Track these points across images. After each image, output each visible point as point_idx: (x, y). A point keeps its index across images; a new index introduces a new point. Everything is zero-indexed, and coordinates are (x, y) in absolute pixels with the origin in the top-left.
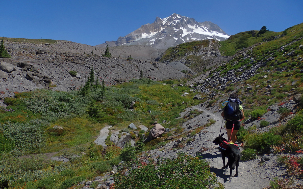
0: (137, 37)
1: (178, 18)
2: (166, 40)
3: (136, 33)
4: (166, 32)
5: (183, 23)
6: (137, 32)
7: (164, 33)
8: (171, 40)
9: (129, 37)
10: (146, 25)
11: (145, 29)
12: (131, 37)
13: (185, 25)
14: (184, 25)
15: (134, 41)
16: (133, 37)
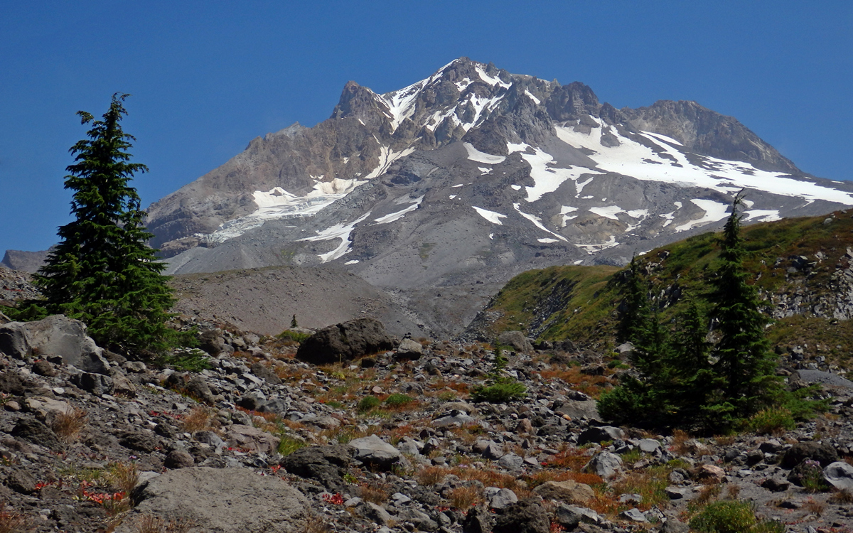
0: (226, 212)
1: (486, 85)
2: (423, 227)
3: (216, 186)
4: (417, 173)
5: (526, 113)
6: (222, 180)
7: (406, 183)
8: (459, 225)
9: (169, 218)
10: (283, 137)
11: (275, 161)
12: (181, 214)
13: (539, 128)
14: (528, 127)
15: (204, 245)
16: (195, 218)
